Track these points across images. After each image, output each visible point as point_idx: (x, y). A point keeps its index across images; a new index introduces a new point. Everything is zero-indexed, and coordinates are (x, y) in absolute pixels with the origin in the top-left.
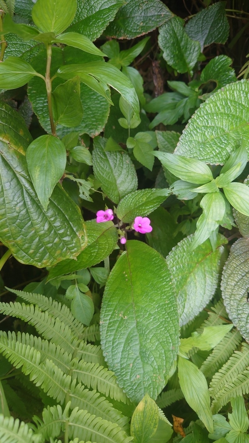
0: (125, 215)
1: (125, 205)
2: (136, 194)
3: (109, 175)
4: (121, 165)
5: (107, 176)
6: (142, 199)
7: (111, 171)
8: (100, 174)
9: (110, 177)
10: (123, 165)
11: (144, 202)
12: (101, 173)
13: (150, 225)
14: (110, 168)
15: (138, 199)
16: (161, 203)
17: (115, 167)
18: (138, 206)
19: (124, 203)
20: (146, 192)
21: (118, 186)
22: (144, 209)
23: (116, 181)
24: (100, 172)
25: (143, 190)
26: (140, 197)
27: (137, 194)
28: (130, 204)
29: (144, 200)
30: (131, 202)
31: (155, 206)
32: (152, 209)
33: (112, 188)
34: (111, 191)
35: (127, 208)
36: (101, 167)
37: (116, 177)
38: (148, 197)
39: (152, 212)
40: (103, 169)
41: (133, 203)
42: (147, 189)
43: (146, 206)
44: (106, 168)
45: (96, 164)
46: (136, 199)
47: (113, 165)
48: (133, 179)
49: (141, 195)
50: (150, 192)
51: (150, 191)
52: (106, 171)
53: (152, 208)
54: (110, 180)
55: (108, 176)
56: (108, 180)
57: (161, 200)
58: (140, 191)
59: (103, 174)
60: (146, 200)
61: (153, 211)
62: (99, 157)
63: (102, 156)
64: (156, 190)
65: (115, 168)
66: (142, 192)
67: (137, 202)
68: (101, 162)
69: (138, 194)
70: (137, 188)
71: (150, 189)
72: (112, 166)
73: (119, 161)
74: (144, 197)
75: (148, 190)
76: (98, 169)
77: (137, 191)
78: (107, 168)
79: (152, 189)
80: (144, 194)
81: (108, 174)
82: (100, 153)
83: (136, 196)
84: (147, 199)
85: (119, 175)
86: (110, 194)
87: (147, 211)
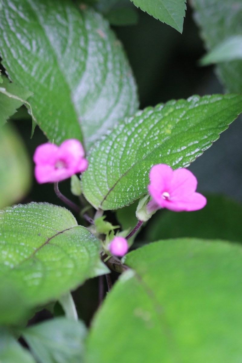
0: (112, 189)
1: (109, 159)
2: (138, 121)
3: (49, 71)
4: (82, 44)
5: (41, 76)
6: (161, 130)
7: (52, 61)
8: (22, 69)
9: (53, 79)
10: (86, 41)
11: (167, 138)
12: (23, 66)
13: (197, 191)
14: (50, 51)
15: (148, 135)
16: (222, 132)
17: (64, 47)
18: (148, 152)
19: (104, 152)
20: (171, 110)
21: (78, 107)
22: (171, 154)
23: (68, 92)
24: (20, 62)
25: (160, 107)
26: (152, 126)
27: (141, 121)
28: (124, 152)
29: (169, 132)
30: (127, 147)
31: (206, 140)
32: (197, 150)
33: (59, 113)
34: (57, 122)
35: (115, 166)
36: (22, 46)
37: (69, 79)
38: (181, 122)
39: (198, 159)
40: (28, 52)
41: (134, 147)
42: (173, 102)
43: (176, 146)
44: (38, 50)
45: (6, 38)
46: (140, 136)
47: (58, 42)
48: (121, 85)
49: (156, 121)
50: (182, 110)
51: (183, 106)
52: (37, 59)
53: (196, 146)
54: (51, 88)
55: (46, 75)
56: (46, 86)
57: (221, 124)
58: (149, 111)
59: (31, 68)
60: (173, 130)
61: (200, 154)
62: (13, 16)
63: (22, 15)
64: (200, 100)
65: (63, 52)
66: (156, 113)
67: (145, 141)
68: (22, 33)
69: (145, 120)
70: (137, 105)
71: (181, 101)
72: (56, 46)
73: (75, 30)
74: (166, 126)
75: (175, 106)
76: (13, 51)
77: (140, 113)
78: (42, 51)
79: (189, 99)
80: (164, 118)
81: (45, 70)
82: (17, 7)
83: (140, 126)
84: (176, 127)
85: (80, 72)
86: (54, 131)
87: (180, 159)
